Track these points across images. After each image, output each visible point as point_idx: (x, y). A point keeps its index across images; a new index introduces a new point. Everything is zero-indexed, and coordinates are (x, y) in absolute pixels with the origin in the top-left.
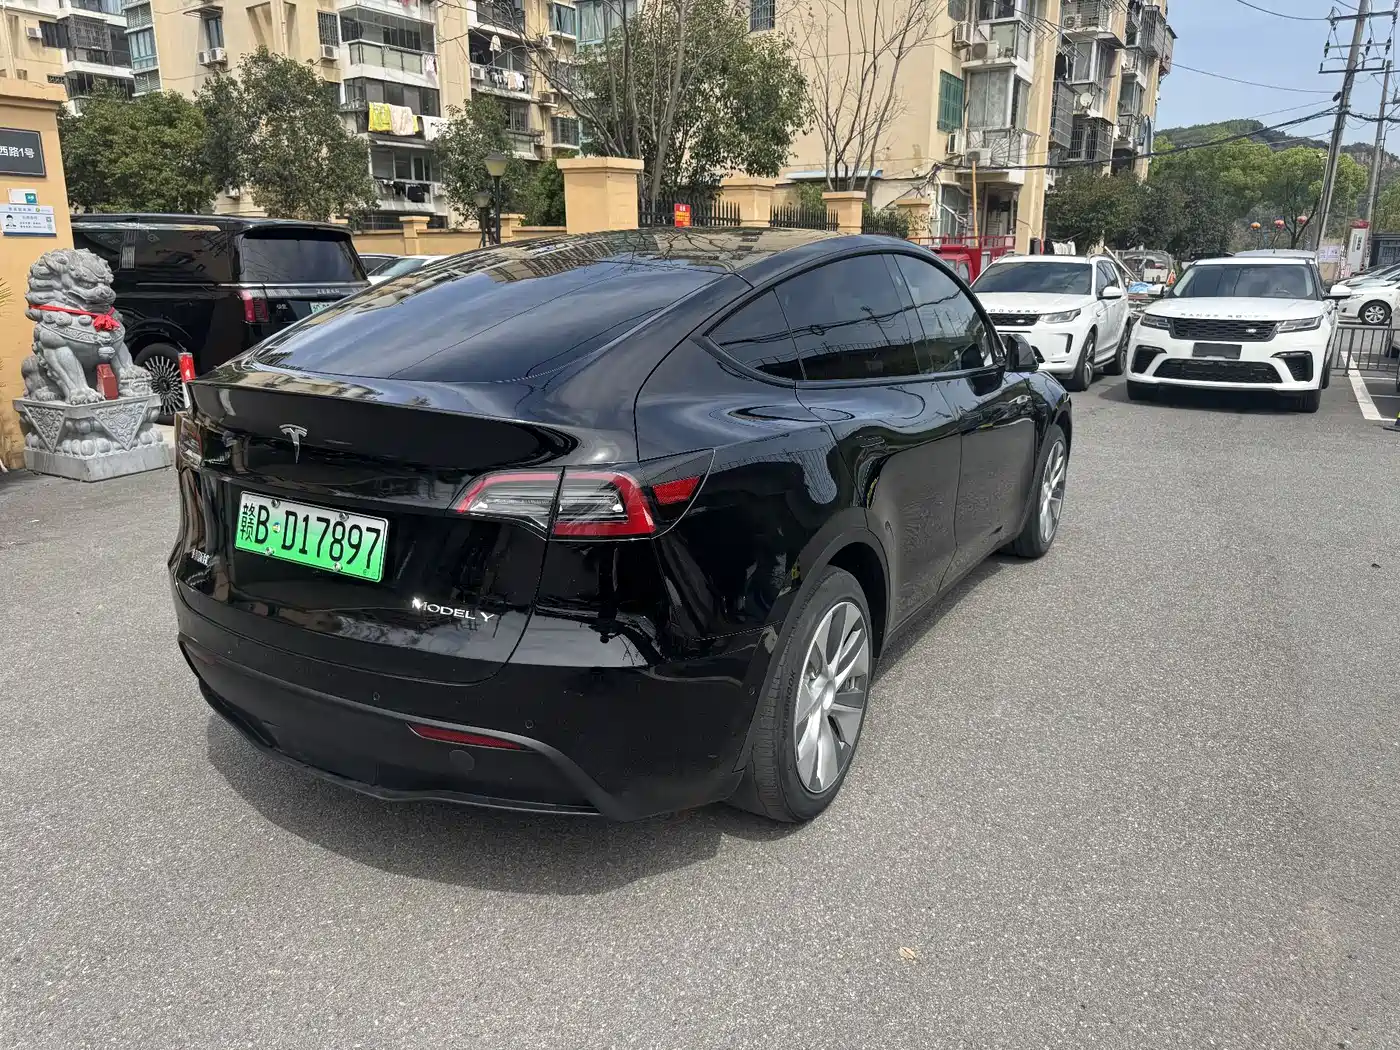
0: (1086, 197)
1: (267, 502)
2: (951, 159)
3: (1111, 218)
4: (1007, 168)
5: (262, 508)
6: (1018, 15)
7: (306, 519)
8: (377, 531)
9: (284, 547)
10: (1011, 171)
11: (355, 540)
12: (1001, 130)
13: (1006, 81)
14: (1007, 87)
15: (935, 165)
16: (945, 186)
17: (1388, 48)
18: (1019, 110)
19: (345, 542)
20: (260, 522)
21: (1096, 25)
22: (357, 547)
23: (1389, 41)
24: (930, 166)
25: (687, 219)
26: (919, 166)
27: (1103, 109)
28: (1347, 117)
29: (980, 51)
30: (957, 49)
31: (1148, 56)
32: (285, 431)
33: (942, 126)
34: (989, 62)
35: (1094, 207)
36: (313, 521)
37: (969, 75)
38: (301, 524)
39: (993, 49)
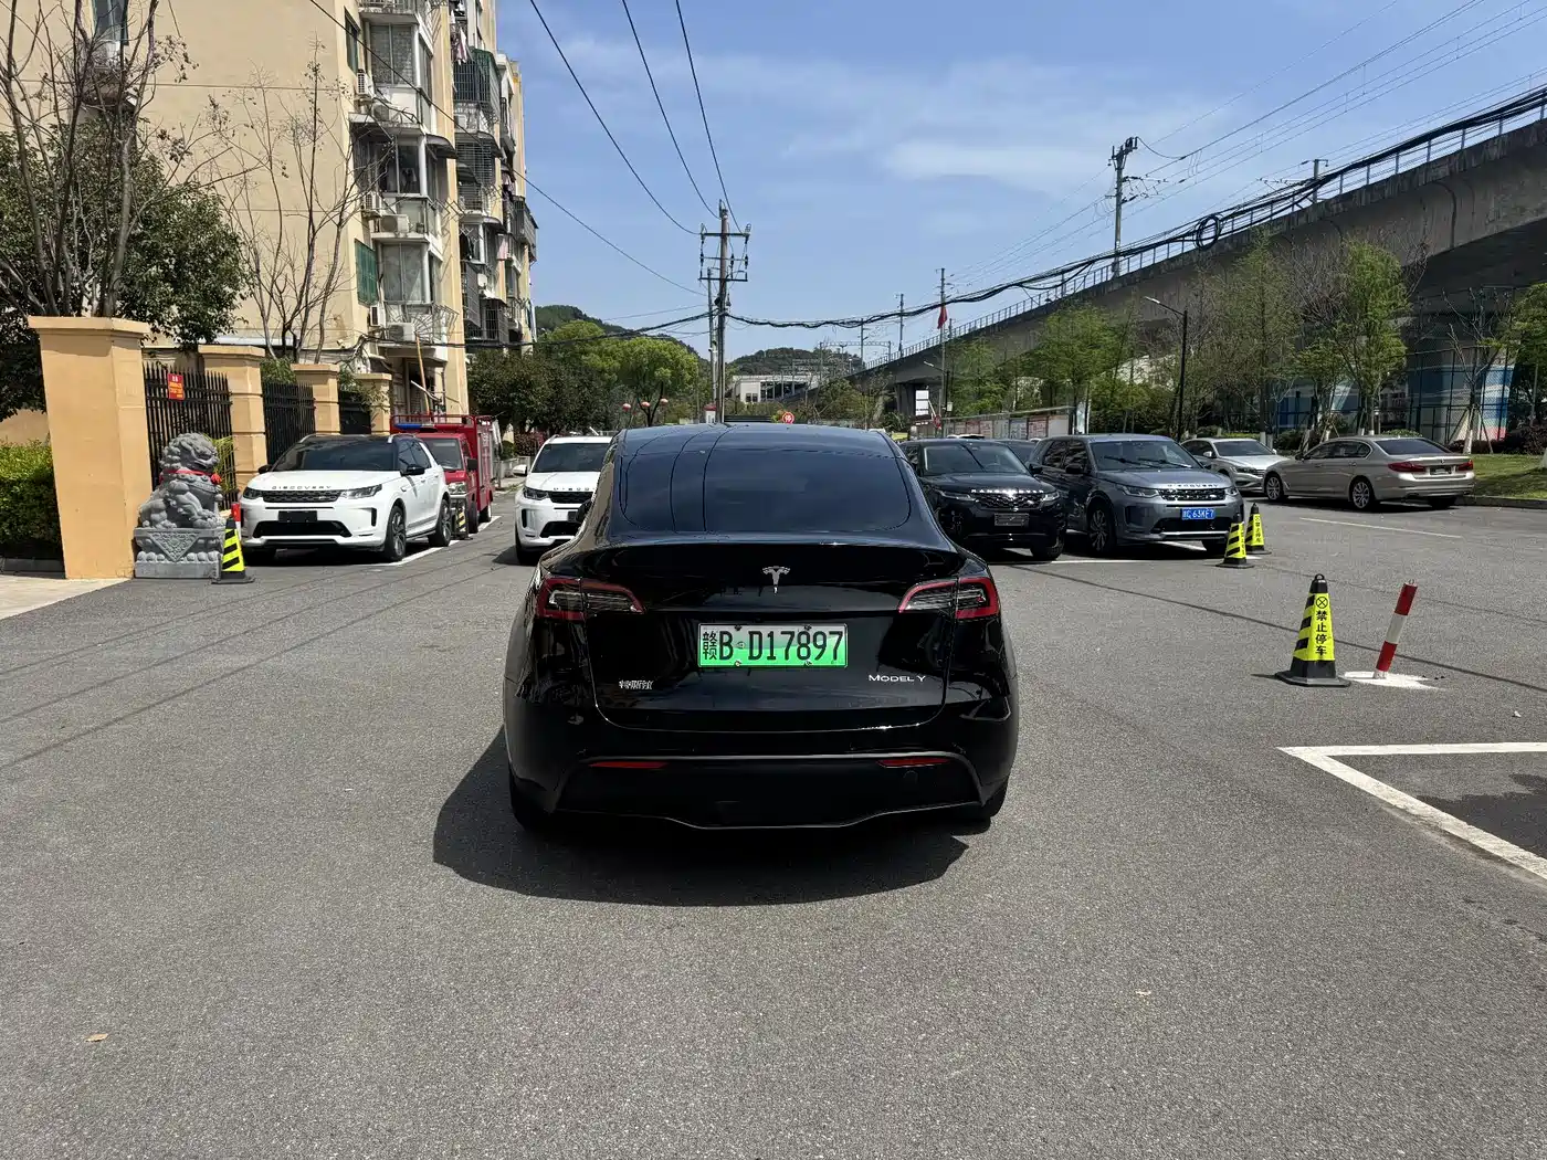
0: (504, 377)
1: (731, 629)
2: (374, 332)
3: (532, 398)
4: (434, 344)
5: (722, 633)
6: (424, 193)
7: (771, 635)
8: (840, 634)
9: (751, 657)
10: (437, 348)
11: (820, 643)
12: (421, 306)
13: (421, 256)
14: (422, 262)
15: (361, 338)
16: (371, 359)
17: (746, 263)
18: (436, 286)
19: (811, 645)
20: (722, 644)
21: (480, 209)
22: (823, 647)
23: (746, 258)
24: (356, 339)
25: (181, 391)
26: (344, 337)
27: (496, 292)
28: (727, 318)
29: (389, 223)
30: (365, 220)
31: (520, 244)
32: (766, 572)
33: (363, 299)
34: (402, 236)
35: (513, 387)
36: (778, 637)
37: (379, 247)
38: (766, 640)
39: (404, 222)
